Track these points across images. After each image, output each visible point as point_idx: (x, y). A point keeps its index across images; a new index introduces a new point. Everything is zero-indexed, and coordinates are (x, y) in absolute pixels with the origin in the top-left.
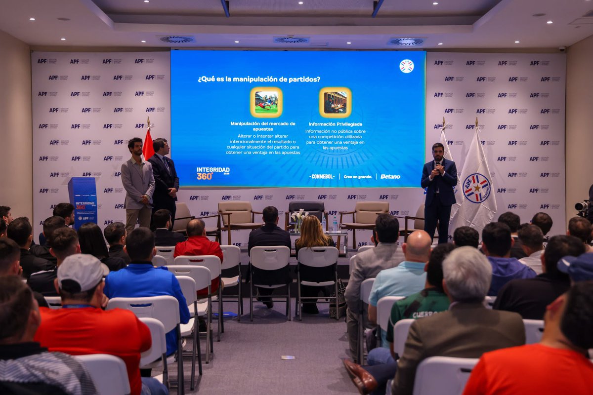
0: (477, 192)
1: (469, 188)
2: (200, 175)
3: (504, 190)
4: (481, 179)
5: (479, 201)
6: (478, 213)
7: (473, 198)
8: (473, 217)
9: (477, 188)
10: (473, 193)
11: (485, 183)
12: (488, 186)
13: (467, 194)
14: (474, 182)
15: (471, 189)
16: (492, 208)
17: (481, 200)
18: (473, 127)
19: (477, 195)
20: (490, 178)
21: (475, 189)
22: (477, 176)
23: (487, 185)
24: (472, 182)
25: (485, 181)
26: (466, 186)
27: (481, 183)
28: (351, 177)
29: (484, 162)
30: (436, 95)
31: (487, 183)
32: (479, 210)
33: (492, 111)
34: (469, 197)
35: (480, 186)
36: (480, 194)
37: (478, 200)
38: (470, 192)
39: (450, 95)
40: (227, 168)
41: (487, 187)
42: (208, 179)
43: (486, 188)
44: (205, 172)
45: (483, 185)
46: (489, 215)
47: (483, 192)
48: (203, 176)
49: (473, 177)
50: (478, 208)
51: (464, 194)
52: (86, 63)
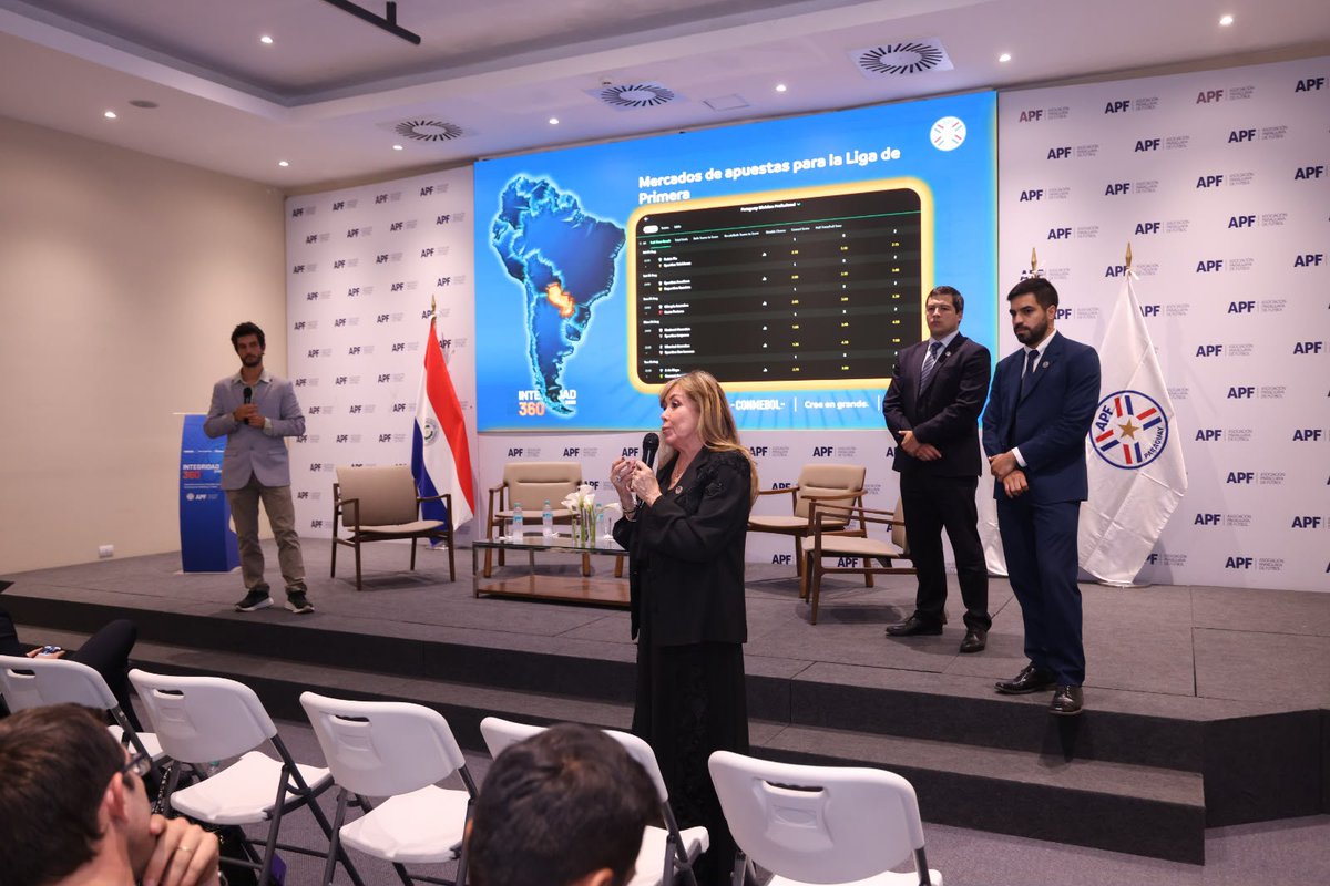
0: (1128, 440)
1: (1107, 429)
2: (523, 405)
3: (1216, 434)
4: (1140, 405)
5: (1135, 463)
6: (1130, 495)
7: (1116, 454)
8: (1117, 506)
9: (1128, 430)
10: (1115, 443)
11: (1153, 417)
12: (1161, 425)
13: (1100, 445)
14: (1120, 414)
15: (1110, 433)
16: (1173, 481)
17: (1139, 459)
18: (1121, 269)
19: (1126, 448)
20: (1165, 401)
21: (1122, 431)
22: (1128, 399)
23: (1158, 420)
24: (1115, 413)
25: (1152, 411)
26: (1098, 424)
27: (1141, 417)
28: (821, 405)
29: (1148, 362)
30: (1024, 197)
31: (1158, 414)
32: (1135, 487)
33: (1181, 226)
34: (1106, 454)
35: (1139, 424)
36: (1137, 446)
37: (1129, 460)
38: (1109, 440)
39: (1061, 193)
40: (571, 391)
41: (1159, 425)
42: (539, 414)
43: (1154, 429)
44: (534, 400)
45: (1147, 420)
46: (1165, 501)
47: (1146, 439)
48: (530, 408)
49: (1117, 401)
50: (1132, 480)
51: (1094, 445)
52: (354, 206)
